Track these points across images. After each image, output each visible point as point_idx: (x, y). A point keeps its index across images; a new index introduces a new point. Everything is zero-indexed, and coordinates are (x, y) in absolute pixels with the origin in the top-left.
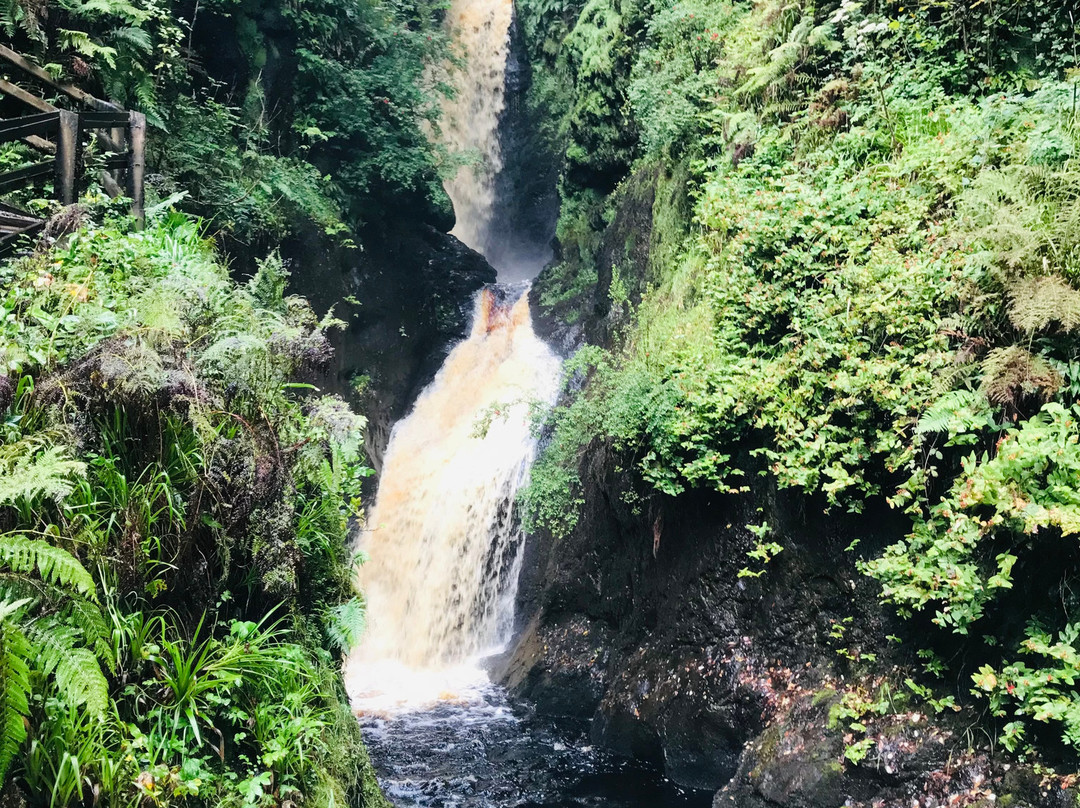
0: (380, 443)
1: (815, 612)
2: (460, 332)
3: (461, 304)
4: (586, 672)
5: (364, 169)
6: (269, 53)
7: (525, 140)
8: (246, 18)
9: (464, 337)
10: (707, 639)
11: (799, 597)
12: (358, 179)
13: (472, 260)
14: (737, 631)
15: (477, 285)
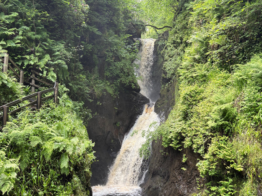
0: (122, 138)
1: (195, 177)
2: (140, 113)
3: (141, 107)
4: (158, 188)
5: (119, 82)
6: (99, 61)
7: (157, 71)
8: (95, 55)
9: (141, 114)
10: (177, 182)
11: (192, 174)
12: (117, 83)
13: (144, 98)
14: (182, 180)
15: (144, 103)
